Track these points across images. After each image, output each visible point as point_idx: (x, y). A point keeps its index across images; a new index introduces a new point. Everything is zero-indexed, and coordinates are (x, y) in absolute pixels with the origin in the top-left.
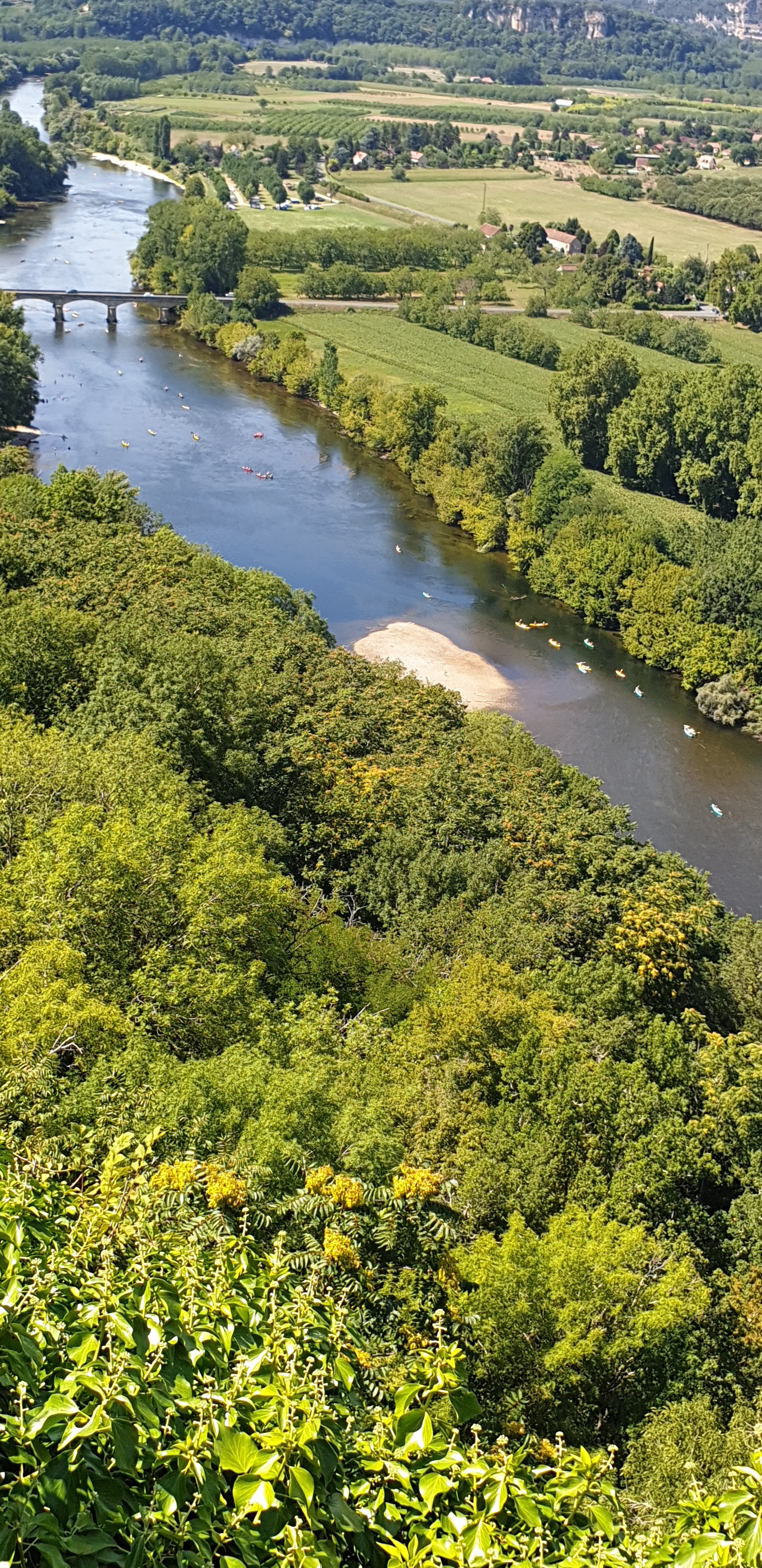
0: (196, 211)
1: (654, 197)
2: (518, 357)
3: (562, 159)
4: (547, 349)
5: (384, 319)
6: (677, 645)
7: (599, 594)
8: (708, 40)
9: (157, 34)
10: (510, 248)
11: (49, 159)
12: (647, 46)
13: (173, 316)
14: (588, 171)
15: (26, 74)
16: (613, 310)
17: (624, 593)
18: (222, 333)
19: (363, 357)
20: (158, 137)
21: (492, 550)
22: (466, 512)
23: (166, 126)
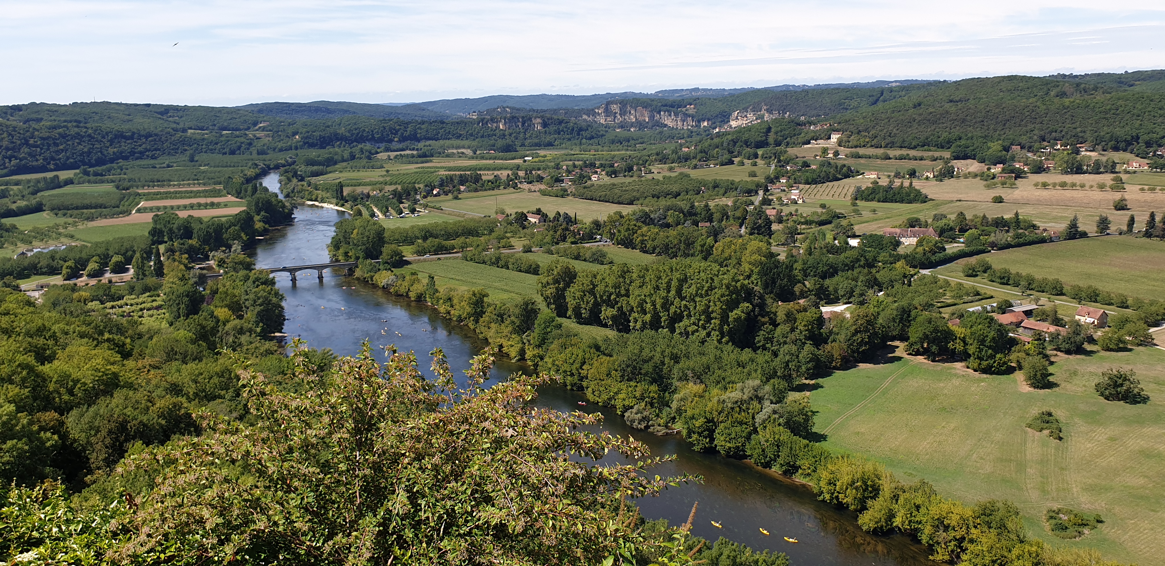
0: (358, 223)
1: (574, 195)
2: (520, 271)
3: (530, 183)
4: (534, 266)
5: (456, 261)
6: (612, 394)
7: (572, 375)
8: (589, 126)
9: (333, 145)
10: (511, 224)
11: (284, 207)
12: (563, 131)
13: (351, 272)
14: (543, 187)
15: (270, 169)
16: (562, 246)
17: (583, 373)
18: (376, 277)
19: (446, 280)
20: (337, 191)
21: (519, 360)
22: (504, 344)
23: (341, 186)
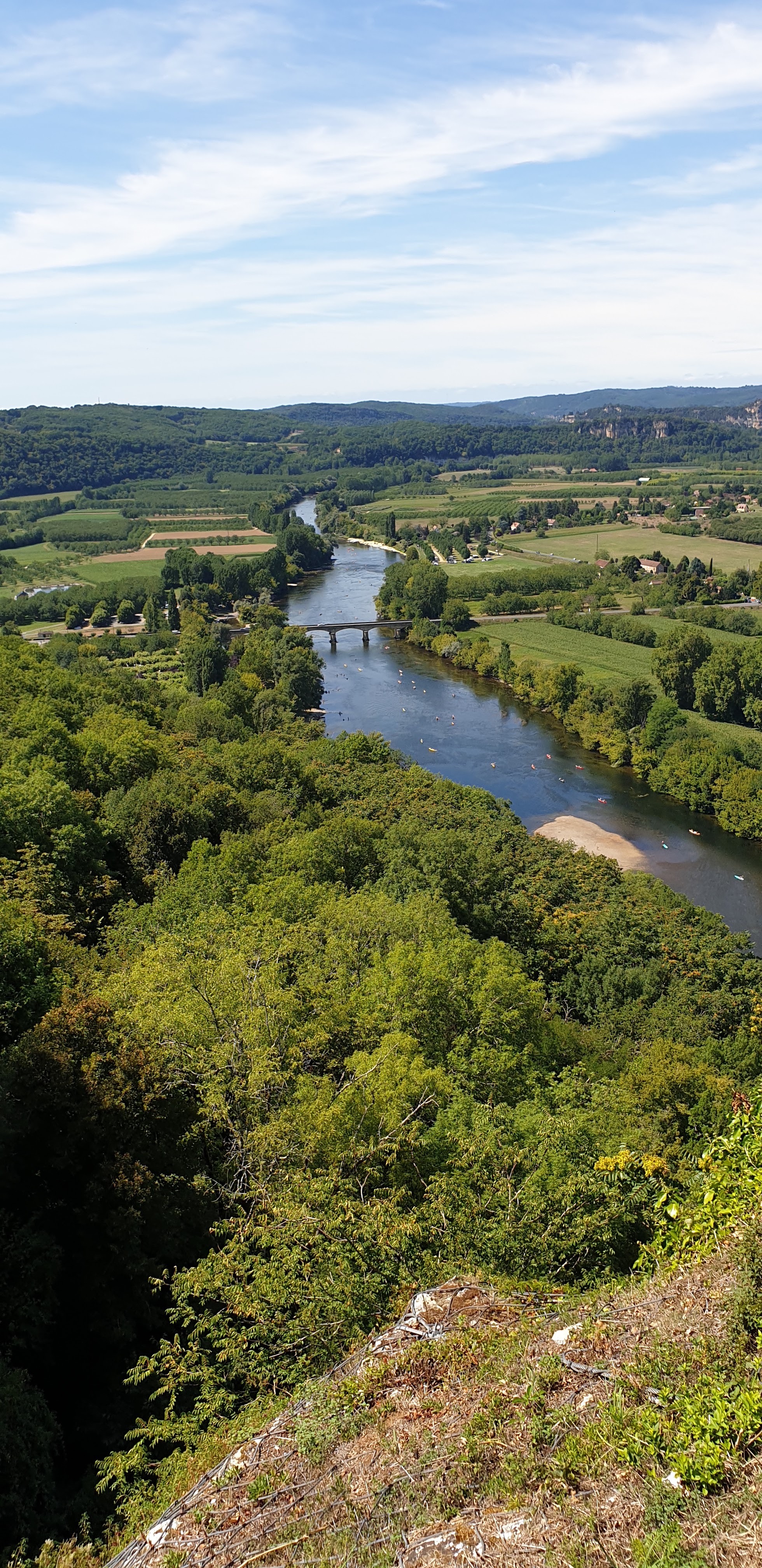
0: (415, 568)
1: (710, 533)
2: (628, 641)
3: (646, 514)
4: (647, 635)
5: (537, 624)
6: (756, 821)
7: (698, 791)
8: (736, 432)
9: (383, 462)
10: (617, 573)
11: (322, 544)
12: (696, 439)
13: (404, 634)
14: (664, 520)
15: (304, 494)
16: (689, 606)
17: (716, 789)
18: (435, 642)
19: (525, 649)
20: (387, 525)
21: (621, 765)
22: (603, 741)
23: (393, 518)
